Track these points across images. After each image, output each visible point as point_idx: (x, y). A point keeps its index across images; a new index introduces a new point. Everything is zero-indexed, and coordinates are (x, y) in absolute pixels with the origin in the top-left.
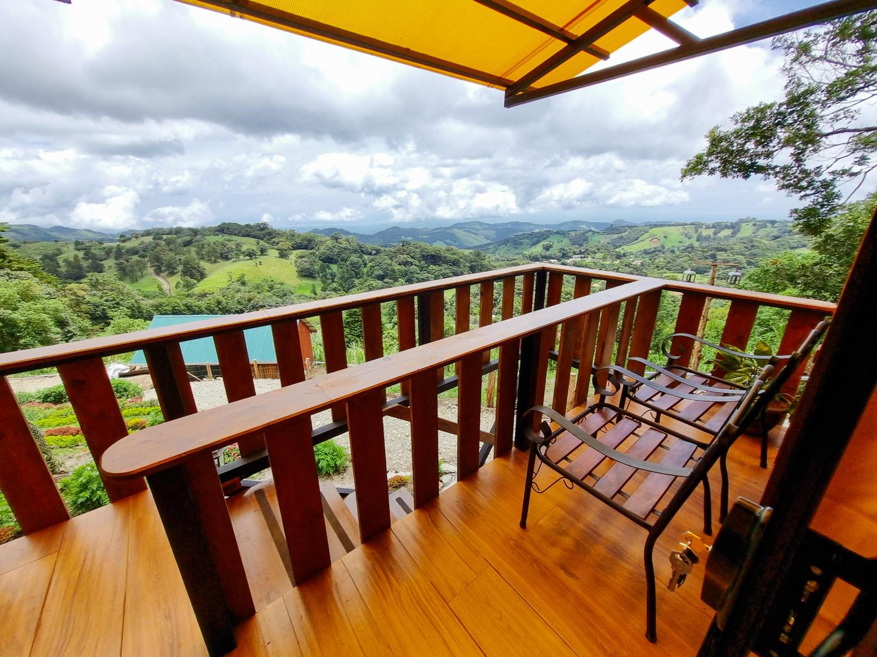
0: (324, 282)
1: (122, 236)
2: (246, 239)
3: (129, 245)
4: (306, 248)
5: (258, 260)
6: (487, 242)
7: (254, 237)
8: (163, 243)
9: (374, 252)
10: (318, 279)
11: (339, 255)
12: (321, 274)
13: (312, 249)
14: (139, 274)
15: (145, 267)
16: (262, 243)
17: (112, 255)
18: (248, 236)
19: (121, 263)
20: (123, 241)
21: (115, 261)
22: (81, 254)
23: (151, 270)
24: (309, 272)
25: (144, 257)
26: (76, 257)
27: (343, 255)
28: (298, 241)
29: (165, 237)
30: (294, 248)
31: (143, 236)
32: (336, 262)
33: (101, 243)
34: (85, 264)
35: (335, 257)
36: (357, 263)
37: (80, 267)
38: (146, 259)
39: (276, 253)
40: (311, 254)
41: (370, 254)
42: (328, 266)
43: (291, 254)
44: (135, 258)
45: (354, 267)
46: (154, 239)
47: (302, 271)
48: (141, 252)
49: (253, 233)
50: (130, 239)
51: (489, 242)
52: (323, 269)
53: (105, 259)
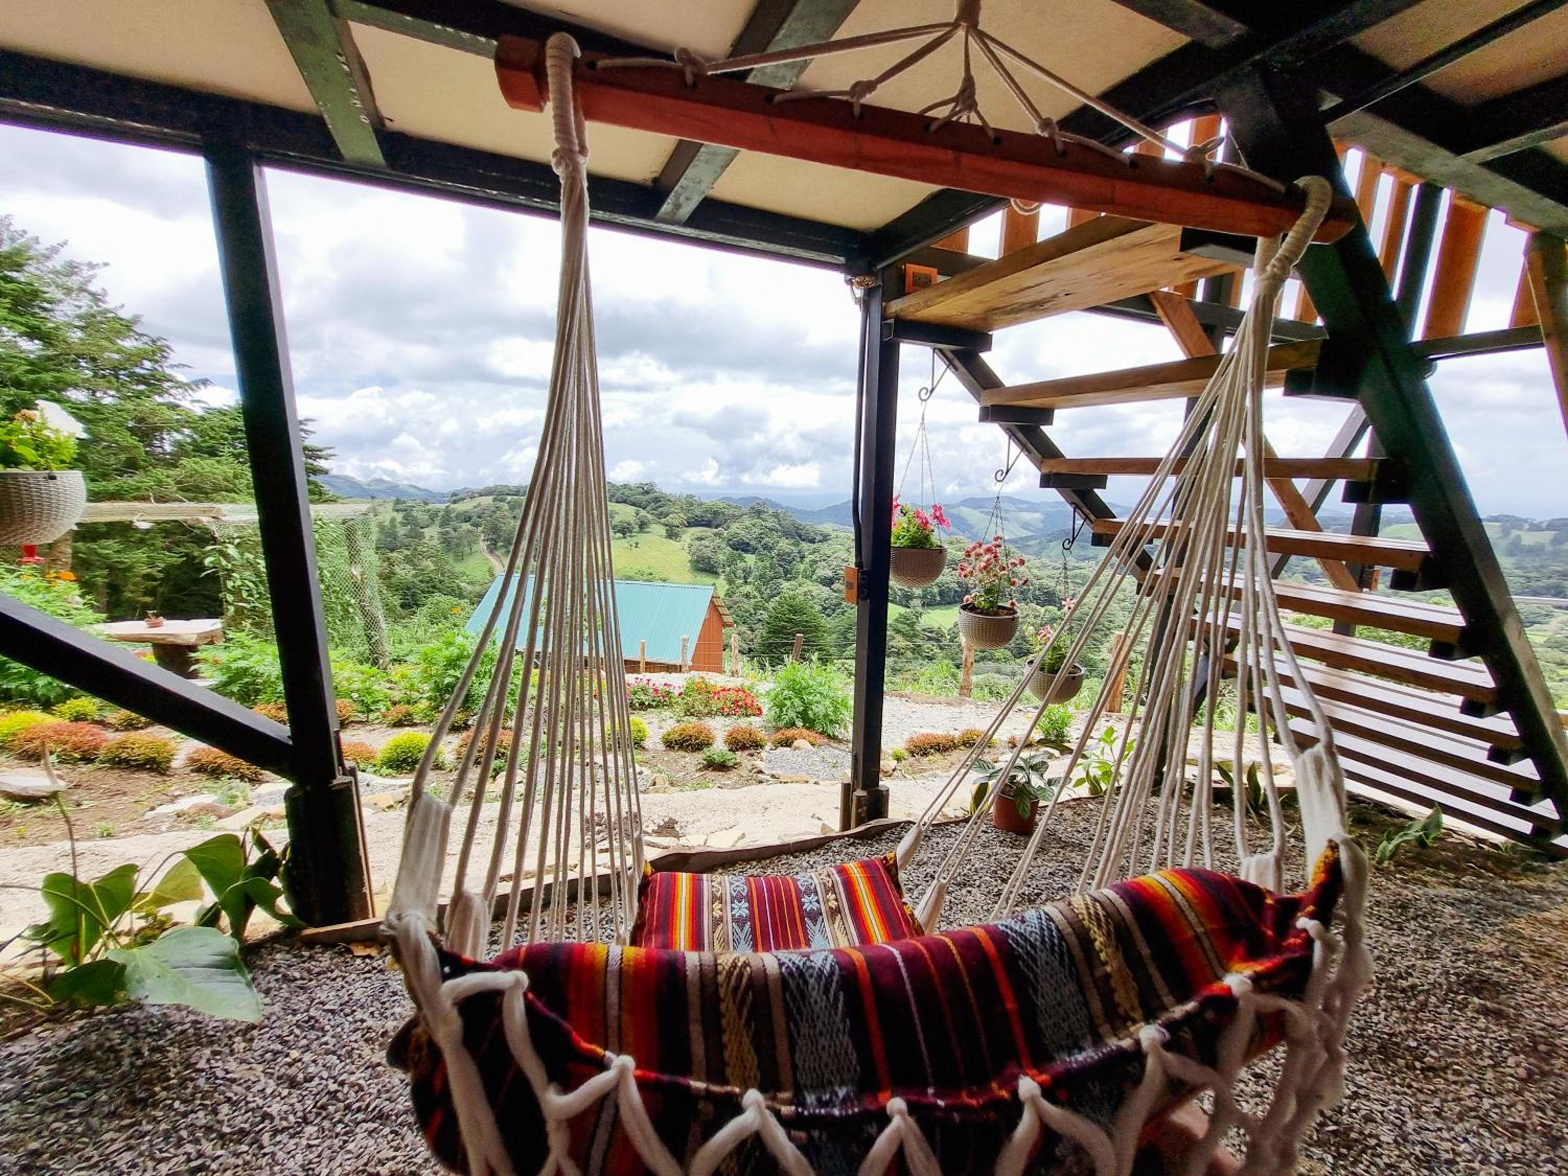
0: (730, 582)
1: (454, 495)
2: (622, 506)
3: (461, 507)
4: (708, 525)
5: (635, 540)
6: (1024, 533)
7: (633, 504)
8: (506, 507)
9: (818, 538)
10: (722, 577)
11: (759, 539)
12: (728, 569)
13: (717, 527)
14: (467, 549)
15: (476, 542)
16: (643, 513)
17: (438, 521)
18: (625, 502)
19: (447, 532)
20: (455, 502)
21: (439, 530)
22: (399, 517)
23: (483, 545)
24: (709, 563)
25: (477, 525)
26: (393, 520)
27: (767, 539)
28: (698, 512)
29: (509, 498)
30: (690, 524)
31: (481, 495)
32: (754, 551)
33: (426, 504)
34: (401, 531)
35: (753, 543)
36: (789, 554)
37: (394, 536)
38: (480, 529)
39: (662, 530)
40: (715, 534)
41: (812, 541)
42: (740, 555)
43: (684, 532)
44: (466, 526)
45: (783, 560)
46: (495, 500)
47: (698, 562)
48: (475, 519)
49: (632, 499)
50: (463, 499)
51: (1030, 534)
52: (731, 562)
53: (428, 526)
